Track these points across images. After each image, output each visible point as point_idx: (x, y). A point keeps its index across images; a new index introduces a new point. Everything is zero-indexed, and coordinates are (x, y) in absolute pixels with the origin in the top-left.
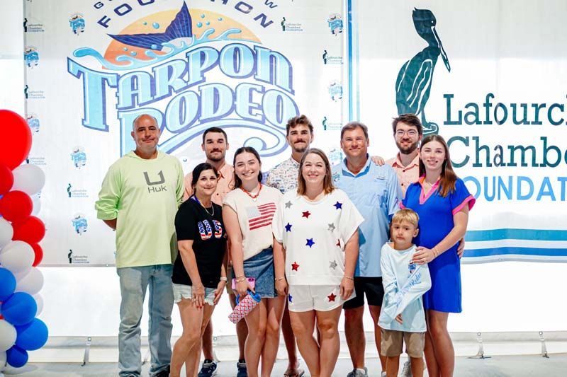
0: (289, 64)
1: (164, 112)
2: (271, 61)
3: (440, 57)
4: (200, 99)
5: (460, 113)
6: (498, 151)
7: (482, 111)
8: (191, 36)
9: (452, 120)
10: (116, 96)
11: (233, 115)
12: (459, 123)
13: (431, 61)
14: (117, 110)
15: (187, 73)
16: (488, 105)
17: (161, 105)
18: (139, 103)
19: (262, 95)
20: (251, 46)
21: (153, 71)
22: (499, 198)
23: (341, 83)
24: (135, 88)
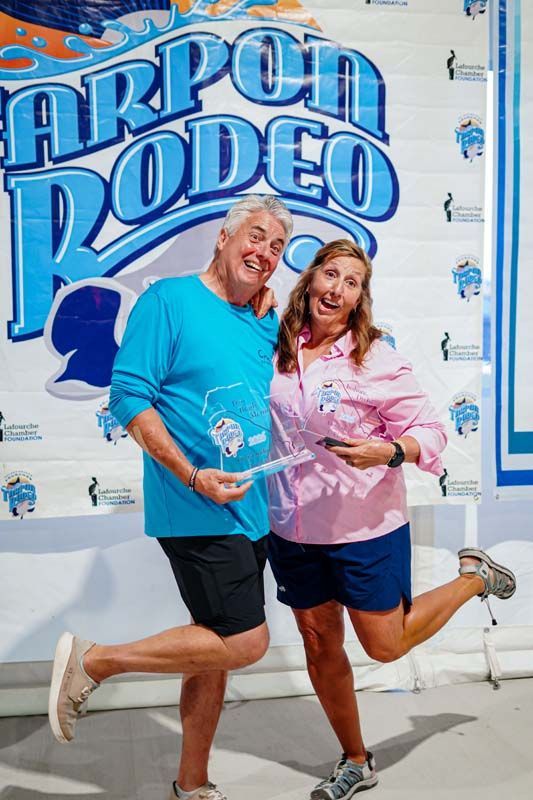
0: (379, 76)
1: (108, 179)
2: (342, 70)
4: (188, 149)
8: (168, 8)
11: (261, 186)
14: (3, 171)
15: (159, 91)
17: (101, 162)
18: (53, 156)
19: (321, 142)
20: (299, 34)
21: (83, 86)
23: (482, 120)
24: (45, 122)
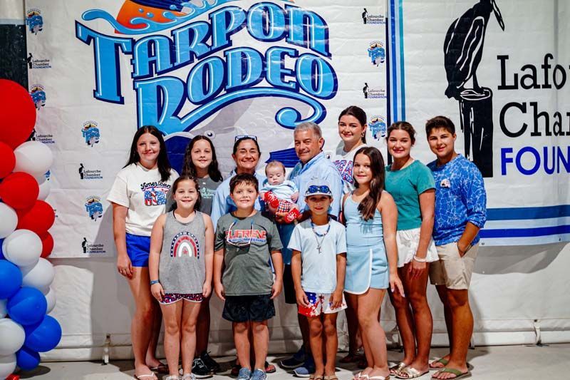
1: (185, 82)
3: (492, 14)
5: (516, 76)
6: (557, 119)
7: (540, 73)
9: (507, 84)
10: (132, 64)
12: (515, 87)
13: (483, 18)
14: (133, 80)
16: (546, 67)
18: (158, 71)
20: (282, 5)
21: (172, 35)
22: (558, 172)
24: (153, 54)
